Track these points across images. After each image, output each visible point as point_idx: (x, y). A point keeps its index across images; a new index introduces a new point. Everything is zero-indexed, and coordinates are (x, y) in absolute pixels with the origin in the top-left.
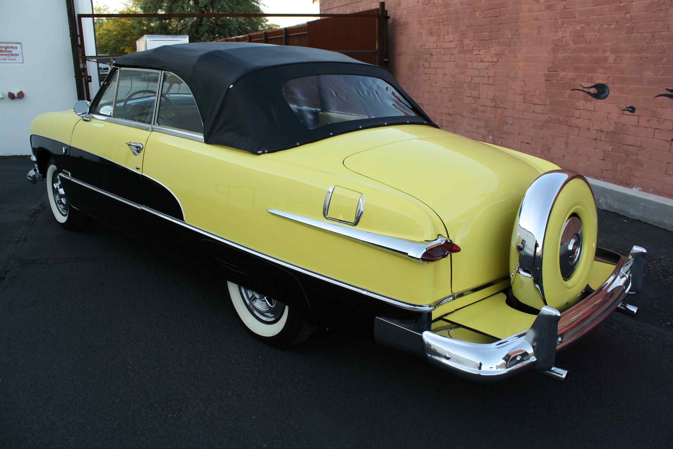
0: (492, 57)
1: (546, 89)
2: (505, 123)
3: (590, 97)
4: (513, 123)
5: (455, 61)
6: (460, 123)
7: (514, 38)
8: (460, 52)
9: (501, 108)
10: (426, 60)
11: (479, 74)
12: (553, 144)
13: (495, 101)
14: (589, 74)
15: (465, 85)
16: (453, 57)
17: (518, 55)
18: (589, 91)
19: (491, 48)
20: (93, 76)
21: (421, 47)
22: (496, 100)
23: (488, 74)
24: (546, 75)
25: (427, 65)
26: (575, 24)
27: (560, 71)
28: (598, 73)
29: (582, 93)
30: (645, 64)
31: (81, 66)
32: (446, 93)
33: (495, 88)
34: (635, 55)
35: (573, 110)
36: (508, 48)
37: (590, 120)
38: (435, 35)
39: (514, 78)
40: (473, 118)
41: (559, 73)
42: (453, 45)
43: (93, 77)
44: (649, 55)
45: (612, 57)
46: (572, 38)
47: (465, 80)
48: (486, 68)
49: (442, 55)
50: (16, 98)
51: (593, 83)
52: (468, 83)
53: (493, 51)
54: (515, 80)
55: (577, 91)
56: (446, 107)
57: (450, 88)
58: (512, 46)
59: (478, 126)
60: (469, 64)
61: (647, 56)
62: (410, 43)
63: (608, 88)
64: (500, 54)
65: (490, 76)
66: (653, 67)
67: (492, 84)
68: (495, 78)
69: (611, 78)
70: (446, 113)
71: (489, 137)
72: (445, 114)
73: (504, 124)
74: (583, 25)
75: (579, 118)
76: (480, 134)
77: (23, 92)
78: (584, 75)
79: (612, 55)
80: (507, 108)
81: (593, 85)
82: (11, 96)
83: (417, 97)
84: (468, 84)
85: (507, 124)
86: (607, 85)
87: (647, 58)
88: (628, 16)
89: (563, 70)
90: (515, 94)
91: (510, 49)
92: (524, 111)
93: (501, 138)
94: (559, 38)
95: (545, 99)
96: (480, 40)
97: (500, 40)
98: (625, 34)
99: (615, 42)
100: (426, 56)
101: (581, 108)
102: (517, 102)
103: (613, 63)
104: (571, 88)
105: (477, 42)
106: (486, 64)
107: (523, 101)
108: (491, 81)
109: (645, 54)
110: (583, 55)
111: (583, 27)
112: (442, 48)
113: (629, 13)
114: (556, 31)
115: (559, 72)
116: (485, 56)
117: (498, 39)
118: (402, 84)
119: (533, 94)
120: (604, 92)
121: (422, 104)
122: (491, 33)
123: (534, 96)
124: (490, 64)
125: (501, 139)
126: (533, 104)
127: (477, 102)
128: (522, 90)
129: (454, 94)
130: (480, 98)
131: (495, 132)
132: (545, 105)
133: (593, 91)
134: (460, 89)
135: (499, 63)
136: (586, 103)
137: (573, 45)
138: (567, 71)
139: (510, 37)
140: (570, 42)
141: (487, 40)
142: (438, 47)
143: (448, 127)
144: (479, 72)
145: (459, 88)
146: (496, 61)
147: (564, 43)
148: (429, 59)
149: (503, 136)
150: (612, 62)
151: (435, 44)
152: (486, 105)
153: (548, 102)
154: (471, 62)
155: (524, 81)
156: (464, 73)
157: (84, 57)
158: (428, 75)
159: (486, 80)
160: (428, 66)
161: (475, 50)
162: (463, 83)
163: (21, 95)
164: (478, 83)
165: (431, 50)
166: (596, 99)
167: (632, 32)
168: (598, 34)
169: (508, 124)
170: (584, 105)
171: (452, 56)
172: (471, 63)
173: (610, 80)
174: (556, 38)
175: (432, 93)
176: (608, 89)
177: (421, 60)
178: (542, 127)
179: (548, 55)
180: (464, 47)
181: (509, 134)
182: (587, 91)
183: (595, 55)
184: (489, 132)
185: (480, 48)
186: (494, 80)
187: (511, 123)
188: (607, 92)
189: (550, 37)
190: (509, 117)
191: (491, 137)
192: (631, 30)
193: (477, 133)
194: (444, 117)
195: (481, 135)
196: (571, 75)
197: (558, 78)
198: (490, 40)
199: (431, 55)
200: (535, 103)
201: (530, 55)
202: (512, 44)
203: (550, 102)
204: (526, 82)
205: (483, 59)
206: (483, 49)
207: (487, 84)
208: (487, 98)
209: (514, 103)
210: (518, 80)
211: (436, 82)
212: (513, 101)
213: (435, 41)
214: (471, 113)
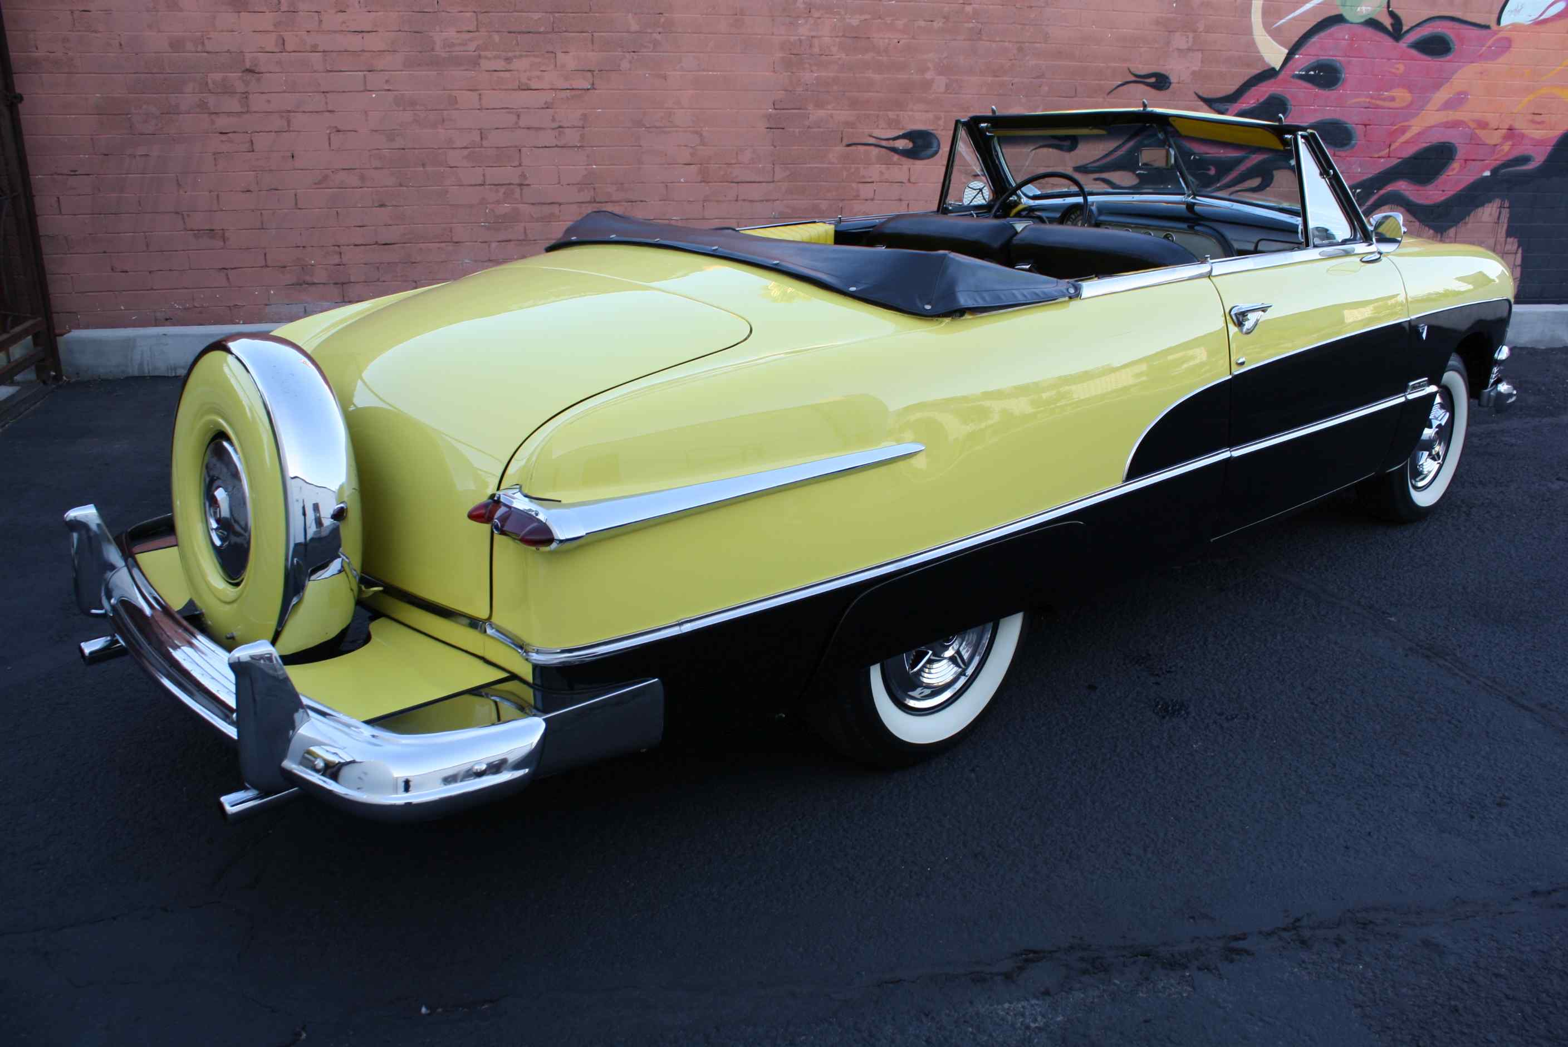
0: (567, 78)
1: (772, 147)
3: (896, 157)
5: (389, 90)
7: (649, 31)
8: (411, 64)
9: (618, 202)
10: (226, 90)
11: (517, 123)
13: (596, 188)
14: (890, 113)
15: (456, 154)
16: (377, 77)
17: (669, 73)
18: (892, 146)
19: (559, 55)
21: (177, 45)
22: (597, 185)
23: (554, 120)
24: (769, 117)
25: (226, 104)
26: (843, 13)
27: (811, 107)
28: (912, 110)
29: (875, 151)
30: (1010, 95)
32: (355, 183)
33: (588, 155)
34: (990, 79)
35: (854, 185)
36: (627, 55)
37: (900, 200)
38: (264, 9)
39: (660, 127)
41: (808, 111)
42: (374, 42)
44: (1016, 80)
45: (940, 83)
46: (838, 40)
48: (546, 106)
49: (314, 71)
51: (903, 129)
52: (464, 148)
53: (569, 61)
54: (667, 133)
55: (860, 148)
56: (362, 226)
57: (376, 168)
58: (644, 50)
60: (466, 96)
61: (1013, 82)
62: (94, 32)
63: (937, 138)
64: (601, 71)
65: (565, 125)
66: (1024, 100)
67: (576, 146)
68: (586, 129)
69: (943, 120)
70: (356, 243)
72: (356, 245)
74: (867, 17)
75: (872, 200)
78: (878, 116)
79: (941, 77)
80: (643, 201)
81: (901, 134)
84: (466, 152)
86: (932, 131)
87: (1012, 84)
88: (968, 9)
89: (820, 105)
90: (671, 164)
91: (636, 57)
92: (704, 201)
94: (802, 38)
95: (773, 169)
96: (510, 32)
97: (595, 34)
98: (964, 40)
99: (945, 55)
100: (218, 76)
101: (876, 177)
102: (680, 182)
103: (944, 93)
104: (845, 142)
105: (497, 37)
106: (549, 96)
107: (699, 179)
108: (572, 138)
109: (1008, 79)
110: (870, 74)
111: (865, 20)
112: (312, 52)
113: (971, 4)
114: (791, 23)
115: (807, 109)
116: (535, 73)
117: (586, 32)
119: (733, 161)
120: (929, 145)
122: (557, 15)
123: (737, 165)
124: (563, 95)
126: (735, 182)
128: (692, 155)
129: (401, 185)
130: (528, 185)
132: (773, 182)
133: (902, 144)
134: (429, 169)
135: (596, 91)
136: (888, 169)
137: (843, 56)
138: (829, 107)
139: (634, 27)
140: (834, 49)
141: (540, 33)
142: (289, 48)
143: (378, 280)
144: (513, 117)
145: (424, 165)
146: (586, 86)
147: (816, 50)
148: (239, 85)
150: (942, 89)
151: (273, 36)
153: (780, 175)
154: (474, 90)
155: (697, 133)
156: (441, 122)
158: (238, 137)
159: (548, 138)
160: (238, 109)
161: (486, 58)
162: (440, 151)
164: (515, 146)
165: (249, 55)
166: (911, 161)
167: (980, 39)
168: (905, 36)
170: (881, 173)
171: (372, 75)
172: (475, 95)
173: (941, 123)
174: (792, 38)
175: (275, 189)
176: (938, 141)
177: (188, 89)
179: (772, 74)
180: (433, 50)
182: (889, 146)
183: (902, 76)
185: (510, 54)
186: (582, 137)
188: (935, 145)
189: (773, 34)
192: (977, 34)
196: (844, 115)
197: (807, 123)
198: (554, 32)
199: (249, 71)
200: (739, 180)
201: (710, 73)
202: (645, 47)
203: (788, 173)
204: (704, 134)
205: (529, 82)
206: (527, 56)
207: (557, 146)
208: (559, 183)
209: (667, 186)
210: (677, 131)
211: (293, 157)
212: (663, 182)
213: (271, 28)
214: (488, 228)
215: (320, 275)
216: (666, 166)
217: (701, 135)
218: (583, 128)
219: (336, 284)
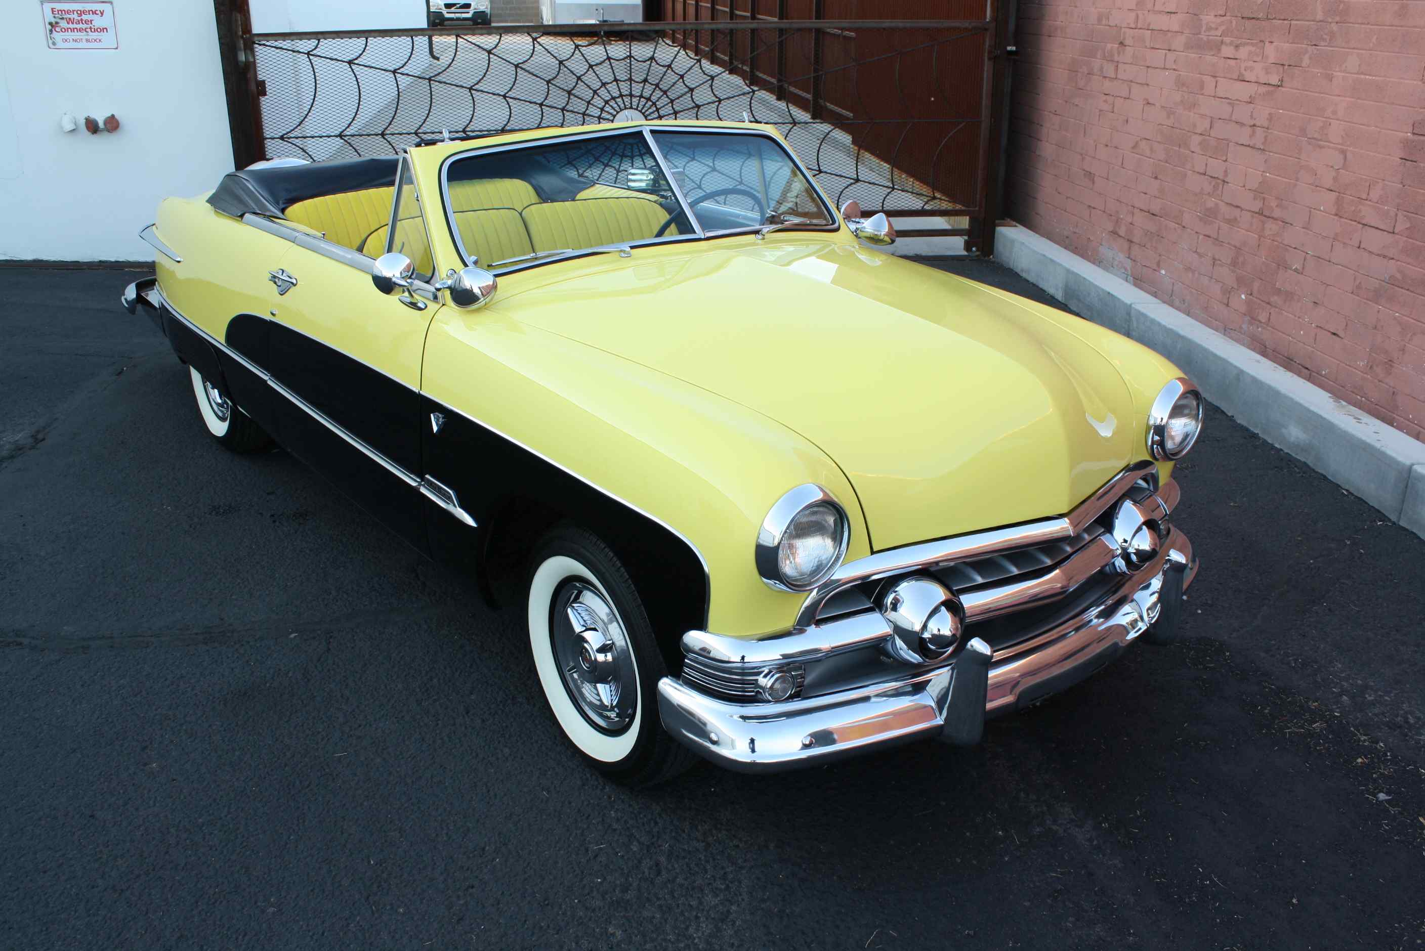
0: (1268, 72)
1: (1400, 186)
2: (1283, 265)
4: (1303, 268)
5: (1174, 70)
6: (1175, 243)
7: (1330, 19)
8: (1188, 47)
9: (1276, 219)
10: (1110, 58)
11: (1231, 116)
12: (1403, 350)
13: (1264, 199)
15: (1196, 139)
16: (1171, 56)
17: (1334, 73)
19: (1267, 43)
20: (269, 80)
21: (1099, 20)
22: (1266, 196)
23: (1252, 116)
24: (1406, 143)
25: (1110, 70)
31: (242, 57)
32: (1148, 153)
33: (1266, 161)
36: (1310, 48)
39: (1318, 140)
40: (1205, 235)
42: (1174, 24)
43: (269, 84)
47: (1195, 126)
48: (1249, 100)
49: (1146, 47)
50: (102, 130)
52: (1201, 134)
53: (1271, 52)
54: (1321, 147)
56: (1146, 194)
57: (1159, 142)
58: (1322, 43)
59: (1214, 259)
60: (1209, 82)
62: (1076, 7)
64: (1290, 66)
65: (1258, 124)
67: (1260, 149)
68: (1270, 131)
70: (1143, 208)
71: (1240, 296)
73: (1279, 265)
76: (1217, 281)
77: (116, 116)
80: (1291, 225)
82: (92, 127)
83: (1082, 155)
84: (1200, 138)
85: (1287, 268)
90: (1317, 186)
91: (1315, 52)
92: (1335, 239)
93: (1268, 303)
95: (1396, 215)
96: (1243, 18)
97: (1293, 22)
100: (1110, 46)
102: (1320, 210)
105: (1234, 22)
106: (1252, 89)
107: (1334, 210)
108: (1258, 141)
112: (1148, 30)
116: (1251, 63)
117: (1287, 20)
118: (1050, 112)
119: (1364, 196)
121: (1090, 173)
122: (1272, 0)
123: (1366, 202)
124: (1263, 89)
125: (1269, 306)
126: (1359, 223)
127: (1219, 192)
128: (1335, 179)
129: (1166, 162)
130: (1227, 183)
131: (1256, 285)
132: (1393, 233)
134: (1182, 150)
135: (1283, 89)
139: (1320, 16)
141: (1258, 19)
142: (1139, 26)
144: (1229, 109)
145: (1180, 146)
146: (1274, 80)
148: (1116, 55)
149: (1275, 299)
151: (1133, 15)
152: (1239, 205)
153: (1402, 225)
154: (1215, 77)
155: (1344, 152)
156: (1193, 106)
157: (248, 36)
158: (1110, 99)
159: (1244, 136)
160: (1113, 76)
161: (1226, 45)
162: (1189, 134)
163: (113, 125)
164: (1227, 140)
165: (1123, 30)
169: (1291, 269)
171: (1169, 54)
172: (1214, 81)
175: (1116, 147)
177: (1099, 55)
178: (1377, 296)
179: (1419, 83)
180: (1199, 33)
181: (1289, 296)
184: (1240, 281)
185: (1239, 41)
186: (1266, 137)
187: (1296, 268)
190: (1295, 248)
191: (1243, 297)
193: (1211, 278)
194: (1140, 219)
195: (1221, 285)
198: (1268, 19)
199: (1121, 43)
200: (1364, 222)
201: (1367, 77)
202: (1324, 40)
203: (1408, 225)
204: (1349, 155)
205: (1244, 72)
206: (1248, 44)
207: (1249, 146)
208: (1244, 186)
209: (1310, 211)
210: (1329, 147)
211: (1127, 121)
212: (1308, 207)
213: (1134, 8)
214: (1201, 219)
215: (1122, 232)
216: (1313, 187)
217: (1345, 158)
218: (1268, 128)
219: (1128, 240)
